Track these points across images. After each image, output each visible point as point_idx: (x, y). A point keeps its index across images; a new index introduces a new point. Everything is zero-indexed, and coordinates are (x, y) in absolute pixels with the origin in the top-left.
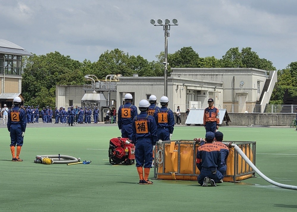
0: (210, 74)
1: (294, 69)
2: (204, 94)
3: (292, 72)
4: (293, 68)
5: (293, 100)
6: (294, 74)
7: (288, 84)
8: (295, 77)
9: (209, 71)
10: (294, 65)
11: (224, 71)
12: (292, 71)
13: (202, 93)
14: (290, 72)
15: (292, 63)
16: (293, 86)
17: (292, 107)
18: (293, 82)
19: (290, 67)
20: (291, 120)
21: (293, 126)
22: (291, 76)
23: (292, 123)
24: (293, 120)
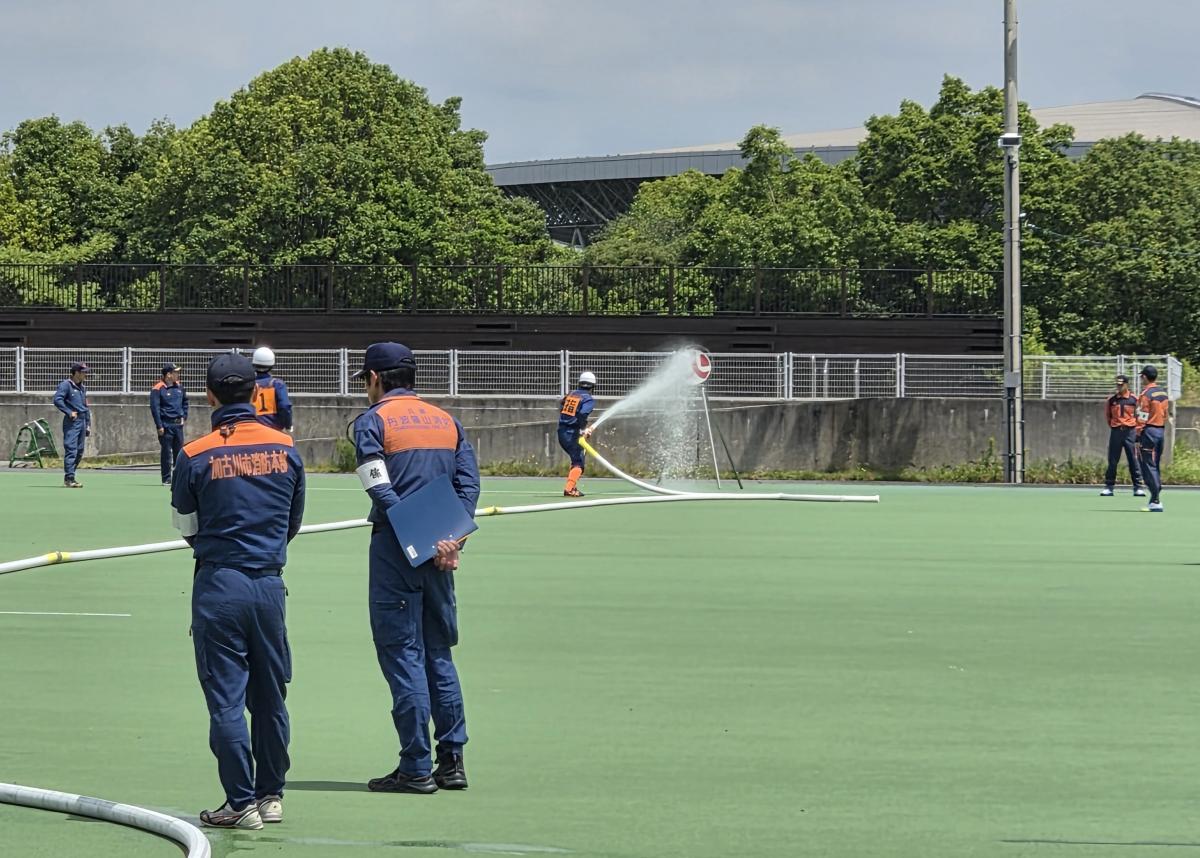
1: (32, 156)
3: (21, 173)
4: (28, 152)
5: (24, 323)
6: (32, 182)
8: (35, 197)
10: (35, 134)
12: (24, 169)
14: (10, 172)
15: (23, 126)
16: (27, 246)
17: (20, 361)
18: (23, 228)
19: (12, 147)
20: (14, 428)
21: (25, 459)
22: (14, 197)
23: (18, 442)
24: (26, 428)
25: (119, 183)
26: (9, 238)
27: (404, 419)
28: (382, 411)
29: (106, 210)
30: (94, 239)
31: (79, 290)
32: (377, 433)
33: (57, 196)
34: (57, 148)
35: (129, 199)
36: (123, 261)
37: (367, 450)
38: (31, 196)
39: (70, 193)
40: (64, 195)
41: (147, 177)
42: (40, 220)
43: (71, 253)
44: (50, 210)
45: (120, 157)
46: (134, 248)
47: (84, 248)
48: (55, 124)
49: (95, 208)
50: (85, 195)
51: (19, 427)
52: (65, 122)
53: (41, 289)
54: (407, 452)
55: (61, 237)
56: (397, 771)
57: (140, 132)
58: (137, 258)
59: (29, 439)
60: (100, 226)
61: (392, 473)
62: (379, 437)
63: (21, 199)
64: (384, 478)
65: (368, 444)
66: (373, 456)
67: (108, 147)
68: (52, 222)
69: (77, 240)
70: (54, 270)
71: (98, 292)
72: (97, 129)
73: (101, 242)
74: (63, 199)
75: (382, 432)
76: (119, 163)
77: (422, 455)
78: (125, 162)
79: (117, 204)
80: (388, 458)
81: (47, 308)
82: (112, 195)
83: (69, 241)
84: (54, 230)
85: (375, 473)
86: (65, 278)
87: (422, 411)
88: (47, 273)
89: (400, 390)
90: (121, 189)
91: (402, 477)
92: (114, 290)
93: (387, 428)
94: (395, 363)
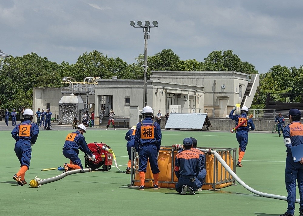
0: (191, 77)
1: (275, 73)
2: (185, 97)
3: (274, 76)
4: (274, 72)
5: (275, 105)
6: (276, 78)
7: (270, 88)
9: (190, 74)
10: (276, 69)
11: (205, 74)
13: (182, 97)
15: (274, 67)
16: (276, 90)
17: (275, 112)
18: (275, 86)
19: (272, 71)
20: (273, 125)
21: (275, 131)
23: (274, 128)
24: (276, 125)
25: (293, 78)
26: (272, 88)
27: (295, 128)
28: (290, 126)
29: (291, 83)
30: (288, 88)
31: (286, 98)
32: (288, 131)
33: (281, 80)
34: (280, 71)
35: (295, 81)
36: (295, 93)
37: (286, 135)
38: (276, 81)
39: (284, 80)
40: (283, 80)
41: (299, 77)
42: (278, 85)
43: (283, 91)
44: (280, 83)
45: (294, 73)
46: (296, 90)
47: (286, 90)
48: (280, 66)
49: (289, 83)
50: (286, 80)
51: (274, 125)
52: (282, 66)
53: (278, 98)
54: (295, 136)
55: (282, 88)
56: (286, 213)
57: (297, 68)
58: (297, 92)
59: (276, 127)
60: (290, 86)
61: (292, 141)
62: (289, 132)
63: (274, 81)
64: (290, 142)
65: (286, 134)
66: (287, 137)
67: (291, 71)
68: (280, 85)
69: (285, 89)
70: (280, 94)
71: (289, 99)
72: (289, 68)
73: (290, 89)
74: (283, 81)
75: (290, 131)
76: (293, 74)
77: (299, 137)
78: (295, 74)
79: (293, 82)
80: (291, 137)
81: (279, 102)
82: (292, 80)
83: (283, 89)
84: (281, 87)
85: (287, 141)
86: (283, 96)
87: (300, 126)
88: (279, 95)
89: (296, 121)
90: (294, 79)
91: (294, 142)
92: (292, 99)
93: (291, 130)
94: (296, 114)
